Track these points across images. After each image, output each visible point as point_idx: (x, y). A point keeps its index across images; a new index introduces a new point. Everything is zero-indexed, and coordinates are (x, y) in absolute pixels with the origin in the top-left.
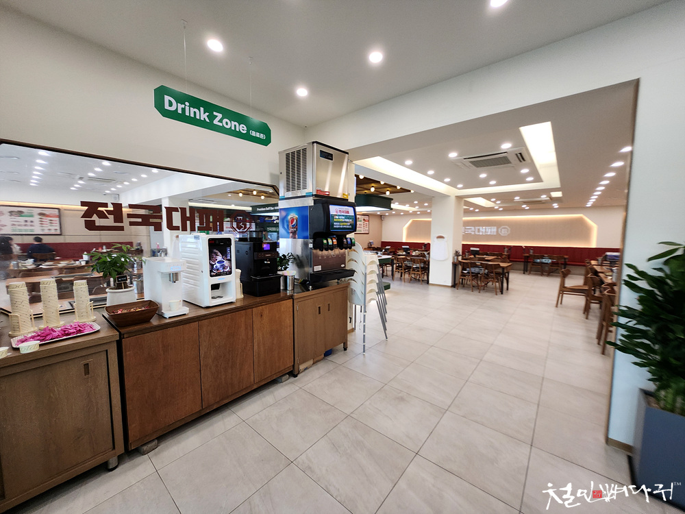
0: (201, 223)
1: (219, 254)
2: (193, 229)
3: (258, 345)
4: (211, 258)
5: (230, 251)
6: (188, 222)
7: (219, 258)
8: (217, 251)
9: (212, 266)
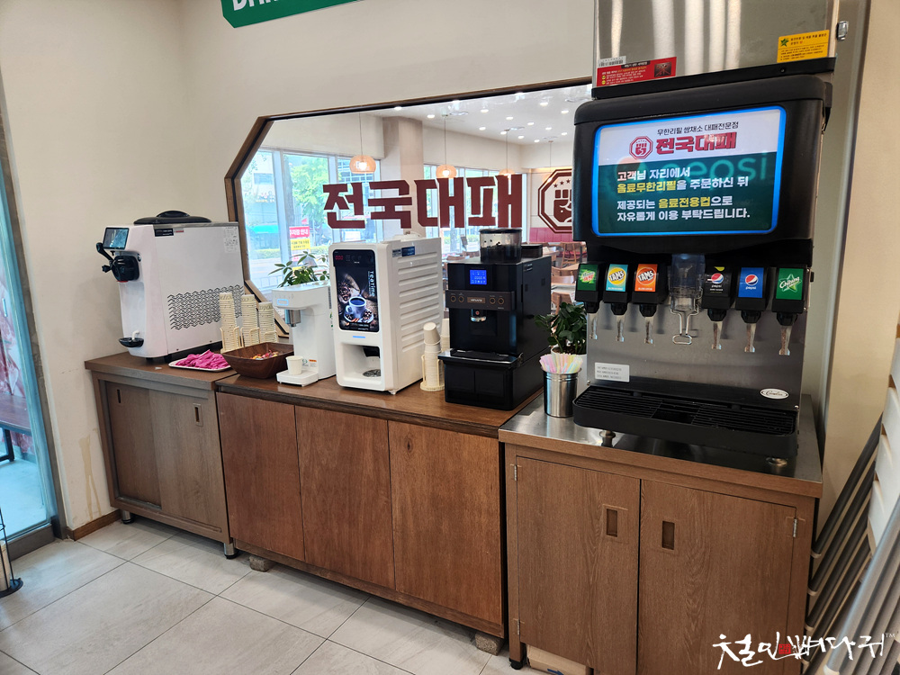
0: (475, 209)
1: (354, 283)
2: (460, 223)
3: (403, 511)
4: (340, 291)
5: (375, 278)
6: (452, 209)
7: (355, 293)
8: (349, 278)
9: (342, 306)
